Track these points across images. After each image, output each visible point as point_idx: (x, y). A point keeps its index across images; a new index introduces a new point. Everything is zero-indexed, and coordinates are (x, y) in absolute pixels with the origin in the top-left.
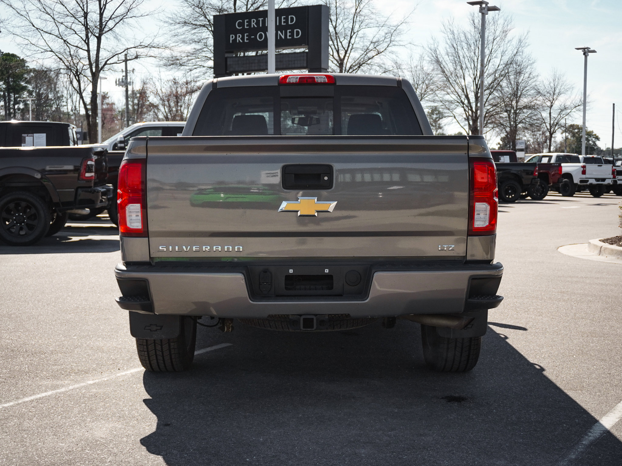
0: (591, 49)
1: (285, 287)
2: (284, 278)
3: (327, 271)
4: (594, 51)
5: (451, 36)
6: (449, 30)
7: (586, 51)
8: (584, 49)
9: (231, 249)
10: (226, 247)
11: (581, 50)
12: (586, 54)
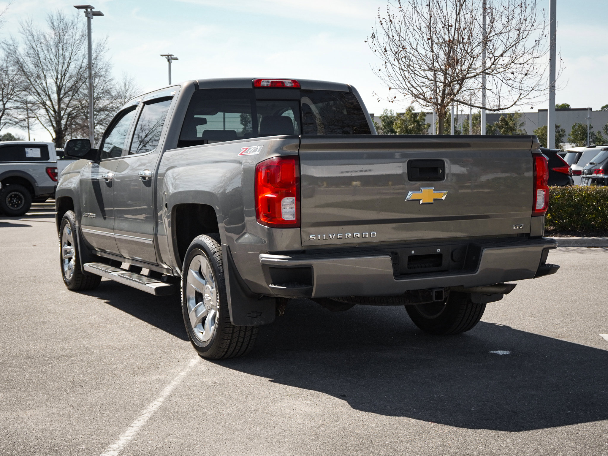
0: (175, 56)
1: (408, 267)
2: (407, 259)
3: (439, 250)
4: (176, 59)
5: (30, 38)
6: (28, 32)
7: (170, 58)
8: (168, 56)
9: (367, 236)
10: (364, 234)
11: (165, 57)
12: (170, 61)
